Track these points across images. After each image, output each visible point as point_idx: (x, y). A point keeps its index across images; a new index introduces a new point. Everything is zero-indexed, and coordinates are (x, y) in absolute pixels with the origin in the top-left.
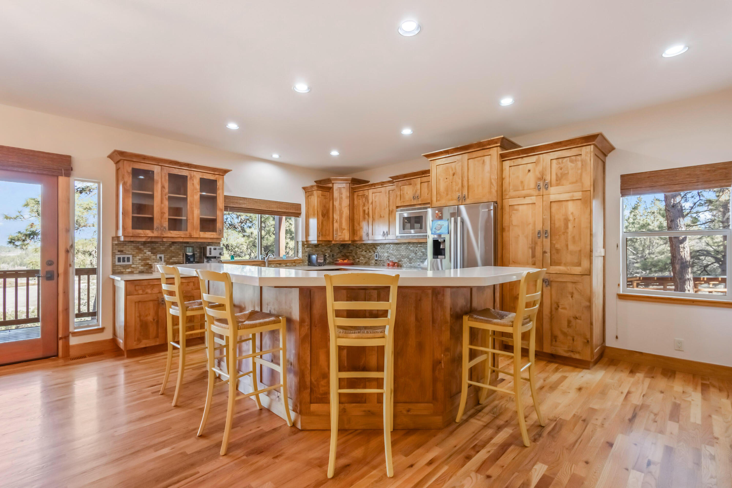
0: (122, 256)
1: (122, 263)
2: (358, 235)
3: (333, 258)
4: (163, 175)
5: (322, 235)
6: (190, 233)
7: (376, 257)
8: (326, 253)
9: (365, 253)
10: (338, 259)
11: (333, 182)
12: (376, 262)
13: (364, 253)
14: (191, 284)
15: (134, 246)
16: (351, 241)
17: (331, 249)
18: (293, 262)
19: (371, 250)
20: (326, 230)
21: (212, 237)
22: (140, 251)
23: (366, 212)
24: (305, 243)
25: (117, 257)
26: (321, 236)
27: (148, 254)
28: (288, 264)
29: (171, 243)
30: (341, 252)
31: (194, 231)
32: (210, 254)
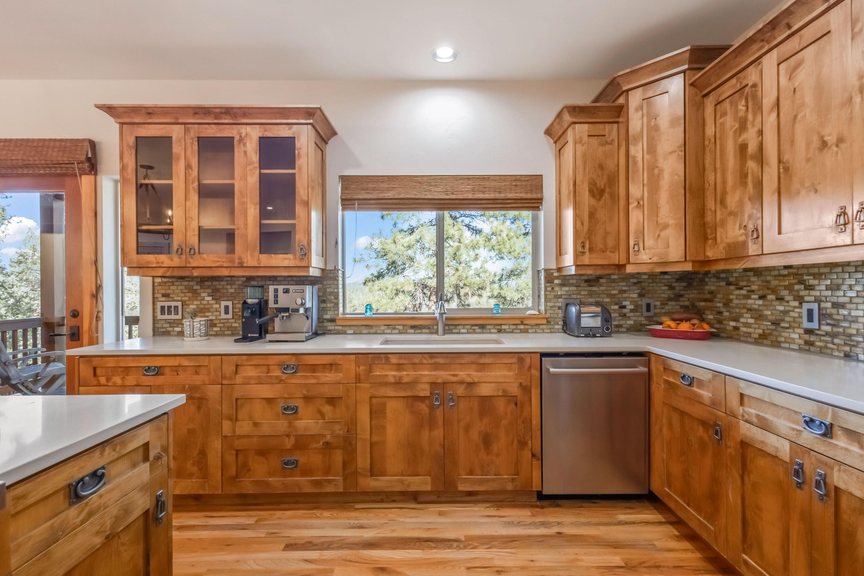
0: (166, 304)
1: (166, 317)
2: (719, 240)
3: (649, 314)
4: (189, 141)
5: (591, 250)
6: (240, 258)
7: (810, 319)
8: (625, 299)
9: (760, 302)
10: (664, 319)
11: (625, 88)
12: (807, 337)
13: (755, 302)
14: (203, 371)
15: (185, 286)
16: (693, 262)
17: (643, 289)
18: (518, 322)
19: (784, 293)
20: (607, 233)
21: (286, 263)
22: (194, 295)
23: (752, 148)
24: (556, 274)
25: (159, 305)
26: (587, 254)
27: (208, 301)
28: (504, 327)
29: (245, 279)
30: (678, 297)
31: (248, 253)
32: (276, 302)
